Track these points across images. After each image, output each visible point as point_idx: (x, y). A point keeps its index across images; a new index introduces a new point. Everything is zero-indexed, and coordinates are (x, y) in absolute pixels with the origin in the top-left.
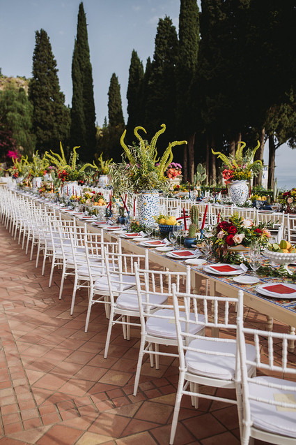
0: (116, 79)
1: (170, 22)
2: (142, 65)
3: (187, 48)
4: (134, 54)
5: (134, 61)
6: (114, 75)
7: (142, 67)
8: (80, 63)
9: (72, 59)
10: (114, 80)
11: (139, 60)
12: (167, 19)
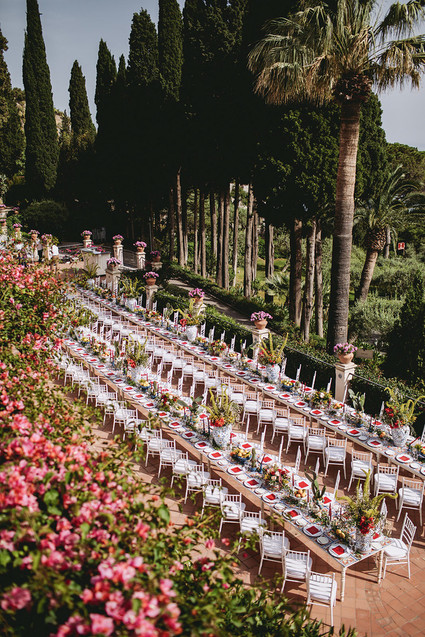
0: (80, 69)
1: (148, 18)
2: (113, 62)
3: (169, 66)
4: (103, 46)
5: (103, 55)
6: (76, 64)
7: (114, 64)
8: (34, 66)
9: (22, 59)
10: (76, 70)
11: (109, 54)
12: (144, 13)
